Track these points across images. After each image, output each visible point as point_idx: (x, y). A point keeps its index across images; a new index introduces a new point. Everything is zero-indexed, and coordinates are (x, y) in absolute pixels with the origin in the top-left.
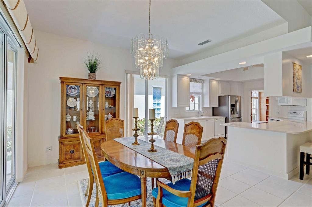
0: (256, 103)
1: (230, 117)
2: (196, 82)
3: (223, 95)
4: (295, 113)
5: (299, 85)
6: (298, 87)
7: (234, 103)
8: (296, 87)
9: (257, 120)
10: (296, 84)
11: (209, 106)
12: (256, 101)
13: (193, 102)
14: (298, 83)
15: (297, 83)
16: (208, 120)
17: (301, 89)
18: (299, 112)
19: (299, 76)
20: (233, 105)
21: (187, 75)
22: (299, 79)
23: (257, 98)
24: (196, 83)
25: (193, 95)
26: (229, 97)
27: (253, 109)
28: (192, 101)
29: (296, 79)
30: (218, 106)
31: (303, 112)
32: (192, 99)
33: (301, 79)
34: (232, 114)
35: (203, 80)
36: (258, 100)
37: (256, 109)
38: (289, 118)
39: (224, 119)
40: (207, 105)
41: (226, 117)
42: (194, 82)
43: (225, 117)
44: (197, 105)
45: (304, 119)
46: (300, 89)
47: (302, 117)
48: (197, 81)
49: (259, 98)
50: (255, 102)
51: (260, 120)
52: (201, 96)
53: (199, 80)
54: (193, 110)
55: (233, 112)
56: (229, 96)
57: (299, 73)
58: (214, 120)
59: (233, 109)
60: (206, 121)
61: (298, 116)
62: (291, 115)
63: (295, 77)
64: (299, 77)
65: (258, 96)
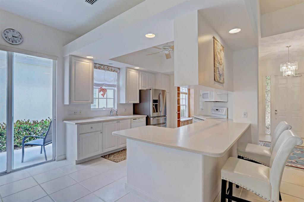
0: (186, 99)
1: (151, 116)
2: (108, 70)
3: (145, 89)
4: (218, 110)
5: (221, 73)
6: (220, 75)
7: (157, 99)
8: (217, 75)
9: (186, 117)
10: (217, 70)
11: (125, 103)
12: (186, 96)
13: (104, 97)
14: (220, 68)
15: (218, 68)
16: (120, 121)
17: (224, 79)
18: (221, 108)
19: (221, 59)
20: (155, 101)
21: (88, 57)
22: (221, 64)
23: (186, 94)
24: (108, 72)
25: (104, 87)
26: (151, 91)
27: (182, 105)
28: (103, 95)
29: (218, 63)
30: (138, 102)
31: (225, 109)
32: (102, 93)
33: (223, 65)
34: (154, 112)
35: (119, 69)
36: (187, 96)
37: (186, 105)
38: (212, 115)
39: (145, 119)
40: (123, 101)
41: (148, 116)
42: (104, 69)
43: (146, 116)
44: (111, 102)
45: (226, 117)
46: (222, 78)
47: (224, 114)
48: (110, 69)
49: (188, 94)
50: (184, 98)
51: (189, 117)
52: (116, 89)
53: (113, 68)
54: (104, 108)
55: (156, 109)
56: (150, 89)
57: (221, 56)
58: (130, 120)
59: (156, 106)
60: (117, 122)
61: (220, 113)
62: (213, 112)
63: (216, 59)
64: (221, 62)
65: (187, 92)
